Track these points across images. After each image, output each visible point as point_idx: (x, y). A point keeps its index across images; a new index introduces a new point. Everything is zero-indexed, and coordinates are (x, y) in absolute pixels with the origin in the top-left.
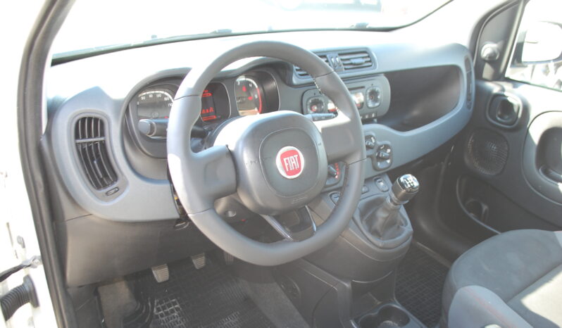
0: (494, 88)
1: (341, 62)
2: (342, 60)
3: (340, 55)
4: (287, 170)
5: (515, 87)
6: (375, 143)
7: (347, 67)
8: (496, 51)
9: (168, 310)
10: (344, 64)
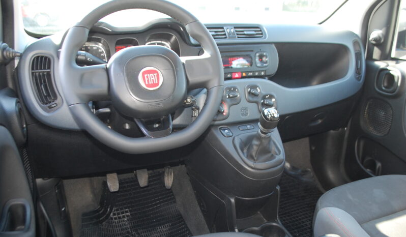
0: (381, 64)
1: (236, 33)
2: (236, 31)
3: (235, 28)
4: (147, 83)
5: (397, 63)
6: (260, 92)
7: (239, 36)
8: (381, 36)
9: (121, 215)
10: (237, 34)
